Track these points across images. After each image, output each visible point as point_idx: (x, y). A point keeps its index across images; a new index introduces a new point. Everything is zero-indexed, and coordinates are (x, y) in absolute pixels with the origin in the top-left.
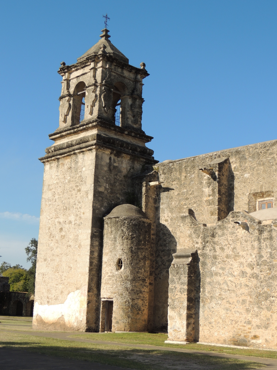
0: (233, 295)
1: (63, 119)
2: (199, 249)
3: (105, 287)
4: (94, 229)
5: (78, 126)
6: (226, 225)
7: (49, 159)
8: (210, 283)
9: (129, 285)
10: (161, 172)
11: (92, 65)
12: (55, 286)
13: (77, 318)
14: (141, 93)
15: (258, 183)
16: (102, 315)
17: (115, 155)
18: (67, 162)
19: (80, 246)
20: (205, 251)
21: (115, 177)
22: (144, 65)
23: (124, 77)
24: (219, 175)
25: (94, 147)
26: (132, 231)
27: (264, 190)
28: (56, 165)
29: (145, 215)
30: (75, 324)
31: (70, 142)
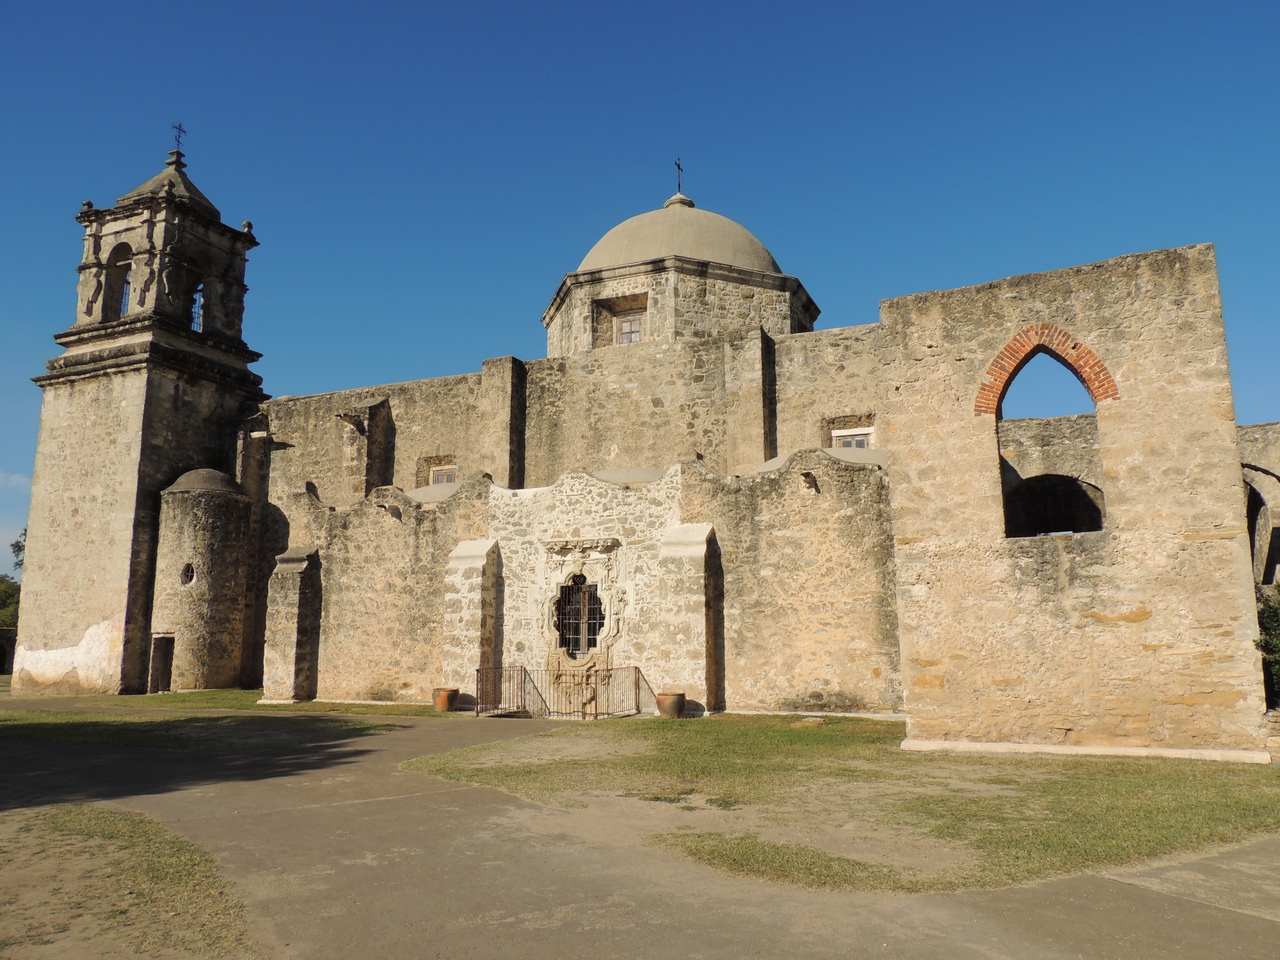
0: (373, 620)
1: (84, 309)
2: (322, 548)
3: (160, 615)
4: (140, 511)
5: (115, 323)
6: (366, 510)
7: (53, 381)
8: (336, 603)
9: (205, 609)
10: (273, 415)
11: (146, 215)
12: (60, 614)
13: (102, 671)
14: (243, 275)
15: (433, 442)
16: (153, 663)
17: (187, 382)
18: (91, 388)
19: (112, 542)
20: (330, 552)
21: (186, 420)
22: (250, 225)
23: (210, 244)
24: (369, 425)
25: (144, 365)
26: (214, 516)
27: (441, 454)
28: (67, 394)
29: (240, 489)
30: (100, 682)
31: (97, 353)
